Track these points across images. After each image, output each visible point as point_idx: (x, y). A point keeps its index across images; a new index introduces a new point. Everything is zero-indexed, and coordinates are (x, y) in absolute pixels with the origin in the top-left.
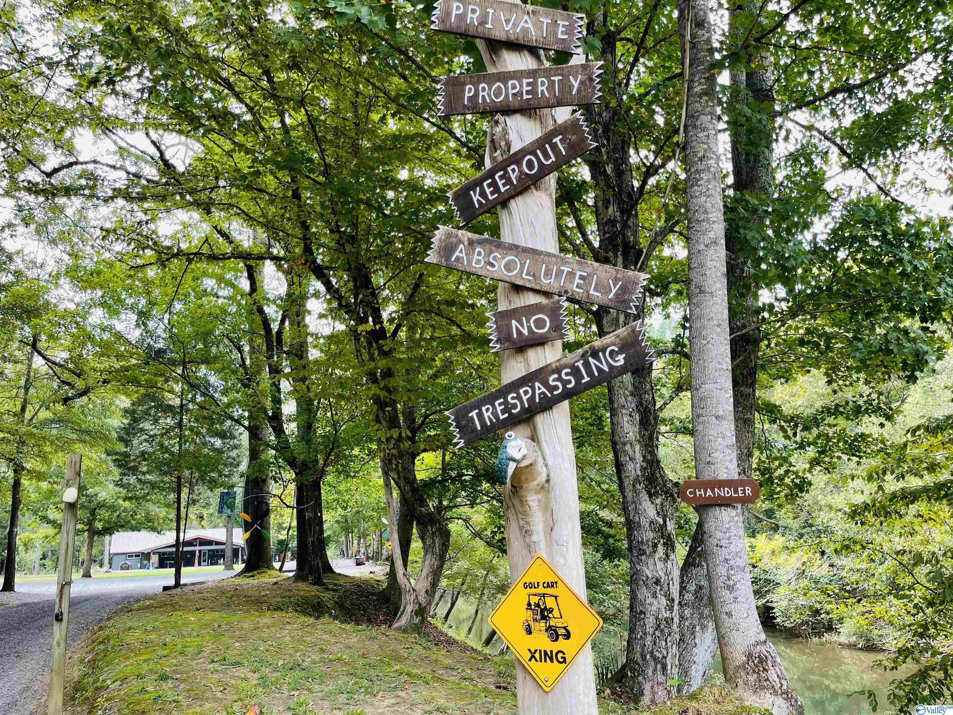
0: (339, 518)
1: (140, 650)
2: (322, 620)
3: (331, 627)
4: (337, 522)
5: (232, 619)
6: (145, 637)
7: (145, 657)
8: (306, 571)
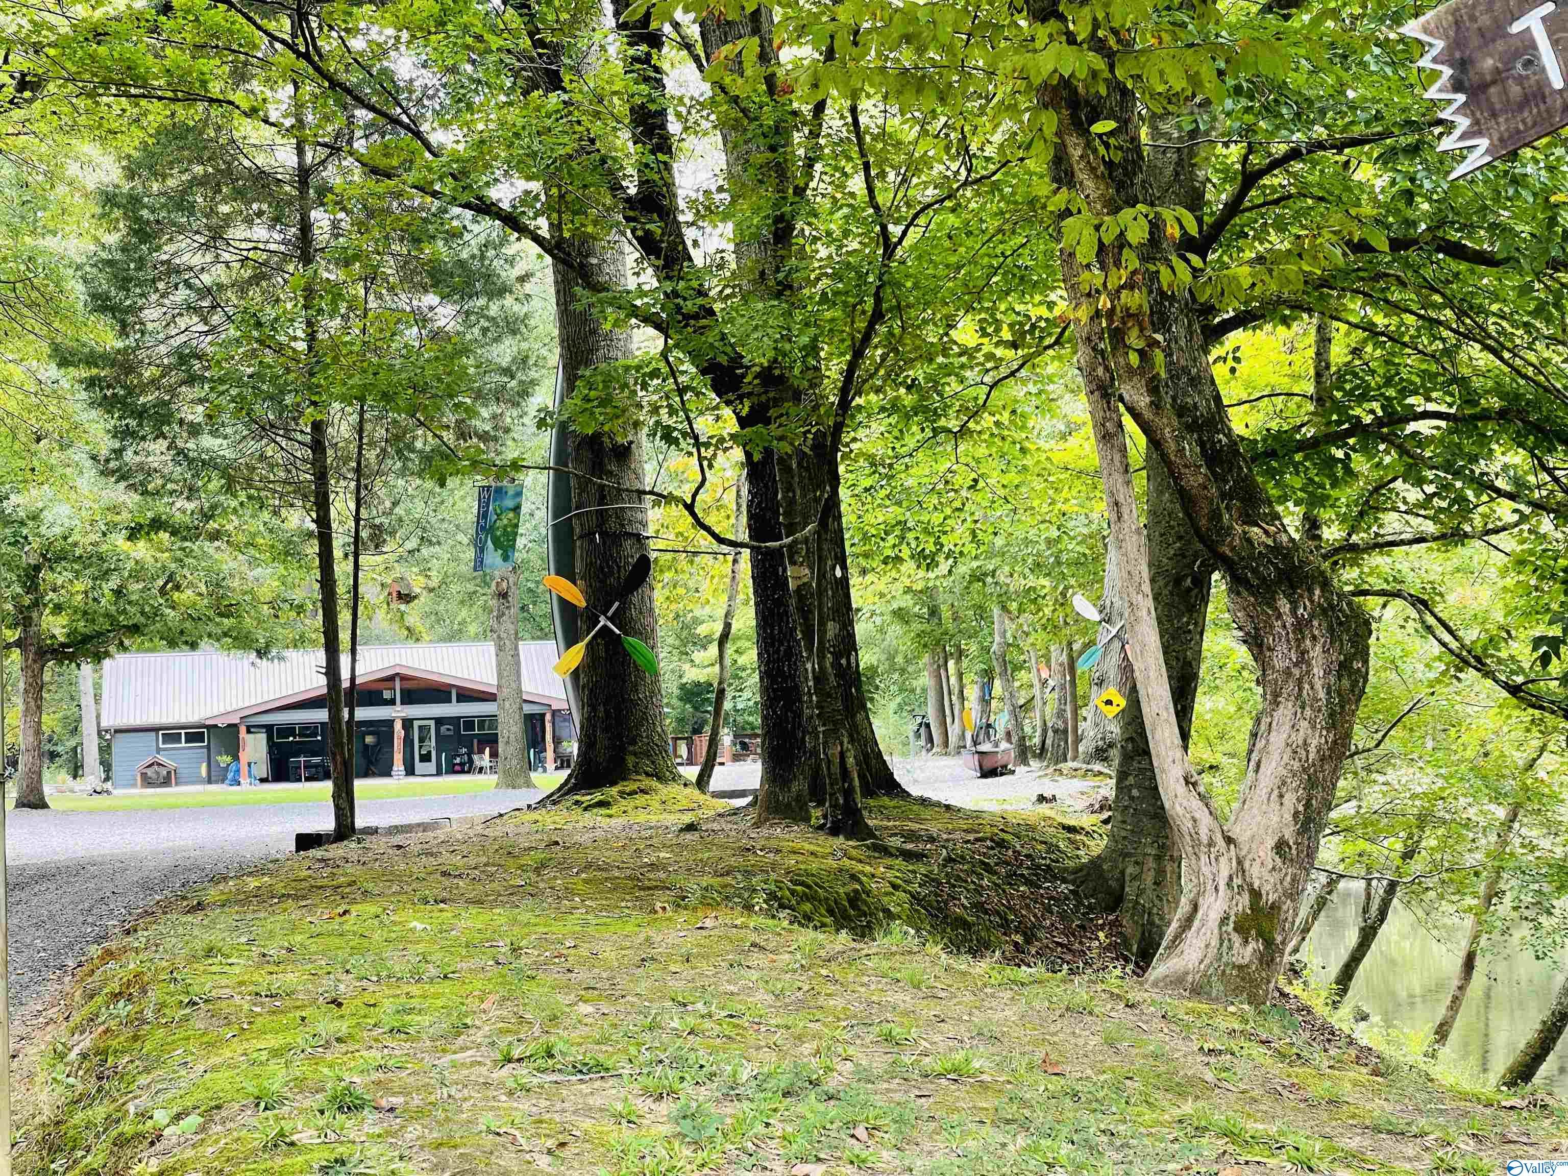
0: (906, 602)
1: (252, 1018)
2: (881, 942)
3: (917, 966)
4: (900, 615)
5: (557, 929)
6: (263, 980)
7: (273, 1041)
8: (800, 785)
